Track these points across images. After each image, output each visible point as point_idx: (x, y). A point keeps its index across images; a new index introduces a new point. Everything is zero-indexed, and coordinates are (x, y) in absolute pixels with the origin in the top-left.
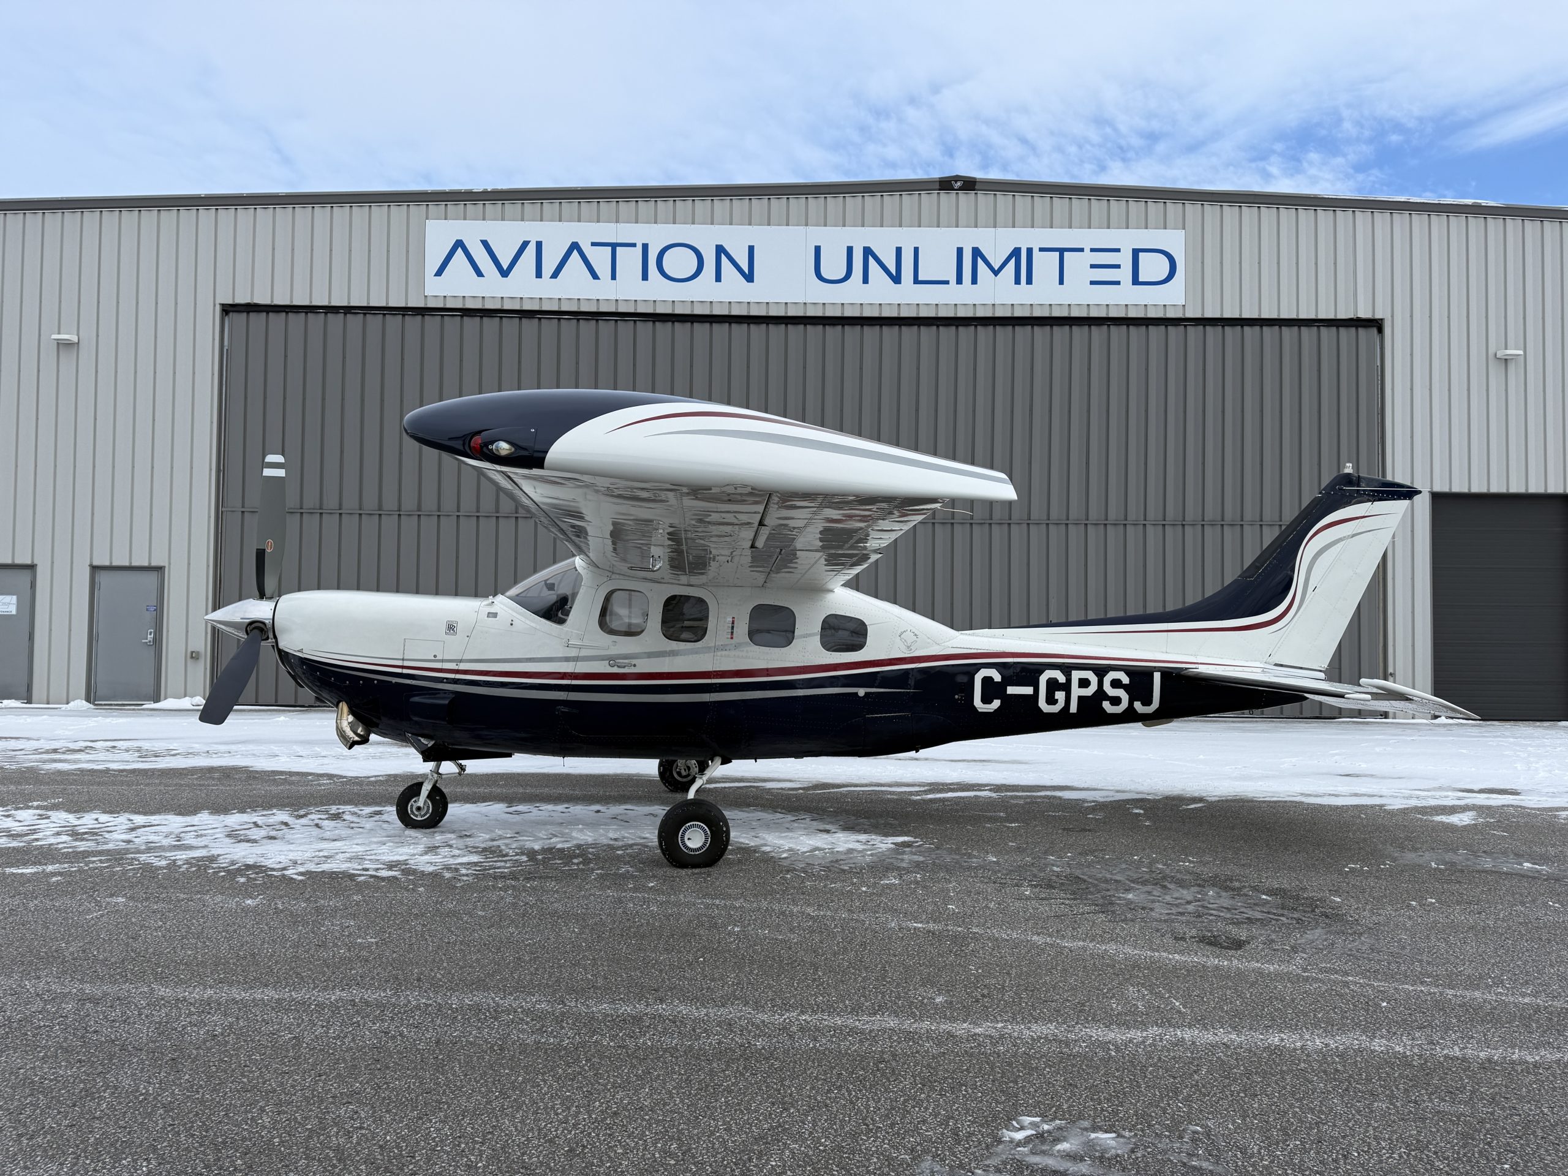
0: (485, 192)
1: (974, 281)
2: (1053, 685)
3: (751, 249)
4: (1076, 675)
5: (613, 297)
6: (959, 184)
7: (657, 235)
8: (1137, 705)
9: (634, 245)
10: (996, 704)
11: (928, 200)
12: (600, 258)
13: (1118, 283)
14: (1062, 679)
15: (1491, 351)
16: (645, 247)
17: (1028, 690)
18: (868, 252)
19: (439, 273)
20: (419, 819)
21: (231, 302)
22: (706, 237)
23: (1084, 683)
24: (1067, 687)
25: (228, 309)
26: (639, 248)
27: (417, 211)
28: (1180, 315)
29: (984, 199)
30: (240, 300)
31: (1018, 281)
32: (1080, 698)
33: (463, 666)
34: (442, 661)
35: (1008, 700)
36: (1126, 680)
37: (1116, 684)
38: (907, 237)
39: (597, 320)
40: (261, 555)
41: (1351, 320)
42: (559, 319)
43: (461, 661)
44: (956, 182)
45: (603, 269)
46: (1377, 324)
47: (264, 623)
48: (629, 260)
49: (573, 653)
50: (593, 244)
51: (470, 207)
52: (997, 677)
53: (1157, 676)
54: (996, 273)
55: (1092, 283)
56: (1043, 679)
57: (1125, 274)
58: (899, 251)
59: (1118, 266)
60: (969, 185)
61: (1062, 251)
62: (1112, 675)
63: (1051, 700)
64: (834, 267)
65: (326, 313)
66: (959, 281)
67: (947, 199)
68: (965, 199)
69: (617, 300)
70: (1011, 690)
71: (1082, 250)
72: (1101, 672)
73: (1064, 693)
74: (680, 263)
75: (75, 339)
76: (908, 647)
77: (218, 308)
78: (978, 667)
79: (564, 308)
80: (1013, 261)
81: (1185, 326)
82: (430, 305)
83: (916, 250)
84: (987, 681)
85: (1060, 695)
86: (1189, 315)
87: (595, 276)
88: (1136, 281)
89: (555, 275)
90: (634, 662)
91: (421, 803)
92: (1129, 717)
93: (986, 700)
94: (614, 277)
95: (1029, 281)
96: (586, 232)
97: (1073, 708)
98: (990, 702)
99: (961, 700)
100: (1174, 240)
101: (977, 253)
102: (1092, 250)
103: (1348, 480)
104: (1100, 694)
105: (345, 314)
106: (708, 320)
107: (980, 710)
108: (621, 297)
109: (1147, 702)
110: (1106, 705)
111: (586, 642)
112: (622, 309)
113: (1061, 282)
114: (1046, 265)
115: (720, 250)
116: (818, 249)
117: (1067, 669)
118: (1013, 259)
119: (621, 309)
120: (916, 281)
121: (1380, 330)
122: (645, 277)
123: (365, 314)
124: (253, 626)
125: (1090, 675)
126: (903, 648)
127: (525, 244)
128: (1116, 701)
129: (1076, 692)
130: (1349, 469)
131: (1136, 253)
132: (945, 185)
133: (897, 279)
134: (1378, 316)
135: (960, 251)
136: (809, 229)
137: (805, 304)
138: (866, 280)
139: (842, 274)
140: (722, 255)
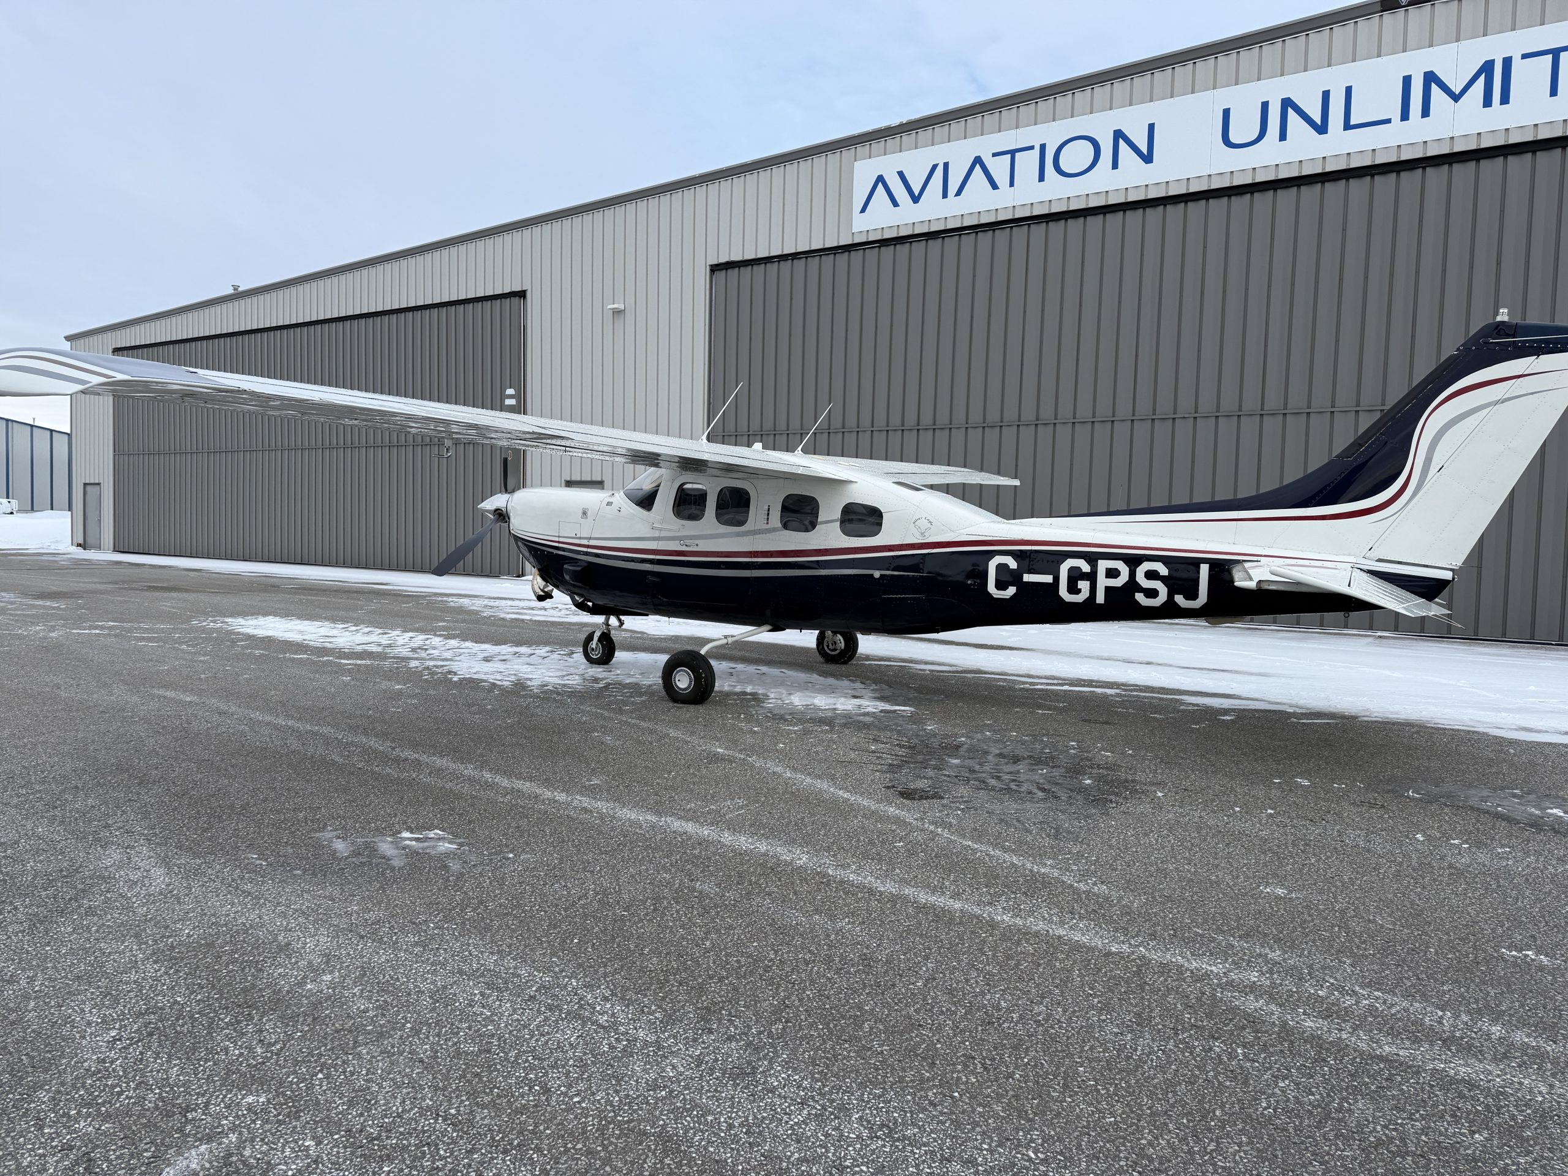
0: (901, 125)
1: (1425, 113)
2: (1075, 576)
3: (1152, 126)
4: (1103, 565)
5: (1011, 204)
7: (1051, 133)
8: (1179, 599)
9: (1032, 148)
10: (1012, 591)
11: (1368, 24)
12: (999, 168)
14: (1086, 568)
16: (1043, 147)
17: (1048, 579)
18: (1287, 103)
19: (863, 210)
20: (597, 658)
21: (716, 263)
22: (1102, 126)
23: (1112, 573)
24: (1092, 577)
25: (715, 269)
26: (1037, 151)
27: (847, 154)
30: (723, 260)
31: (1487, 104)
32: (1107, 589)
33: (593, 543)
34: (580, 538)
35: (1023, 587)
36: (1164, 571)
37: (1151, 575)
38: (1335, 79)
39: (994, 230)
42: (960, 235)
43: (590, 538)
45: (1002, 178)
47: (503, 511)
48: (1028, 163)
49: (656, 534)
50: (994, 155)
51: (890, 142)
52: (1013, 564)
53: (1204, 569)
54: (1456, 98)
56: (1064, 569)
58: (1326, 94)
61: (1557, 53)
62: (1146, 566)
63: (1073, 589)
64: (1244, 128)
65: (779, 261)
66: (1405, 116)
67: (1393, 18)
69: (1015, 207)
70: (1027, 578)
72: (1133, 561)
73: (1088, 583)
74: (1077, 157)
75: (622, 307)
76: (922, 534)
77: (708, 268)
78: (992, 554)
79: (966, 223)
82: (856, 241)
83: (1349, 90)
84: (1001, 568)
85: (1084, 585)
87: (995, 186)
89: (958, 193)
90: (697, 542)
91: (594, 646)
92: (1169, 611)
93: (1001, 585)
94: (1012, 184)
95: (1505, 99)
96: (985, 144)
97: (1100, 598)
98: (1005, 588)
99: (974, 585)
101: (1429, 78)
103: (1500, 329)
104: (1132, 585)
105: (793, 260)
106: (1103, 211)
107: (995, 596)
108: (1017, 203)
109: (1192, 595)
110: (1140, 597)
111: (664, 526)
112: (1019, 214)
113: (1554, 92)
114: (1530, 73)
115: (1119, 135)
116: (1226, 113)
117: (1092, 559)
118: (1483, 77)
120: (1347, 126)
122: (1041, 178)
123: (806, 258)
124: (497, 512)
125: (1120, 565)
126: (917, 535)
127: (935, 167)
128: (1152, 593)
129: (1103, 582)
130: (1503, 316)
133: (1322, 128)
135: (1407, 79)
136: (1217, 92)
137: (1210, 176)
138: (1283, 137)
139: (1254, 135)
140: (1120, 140)
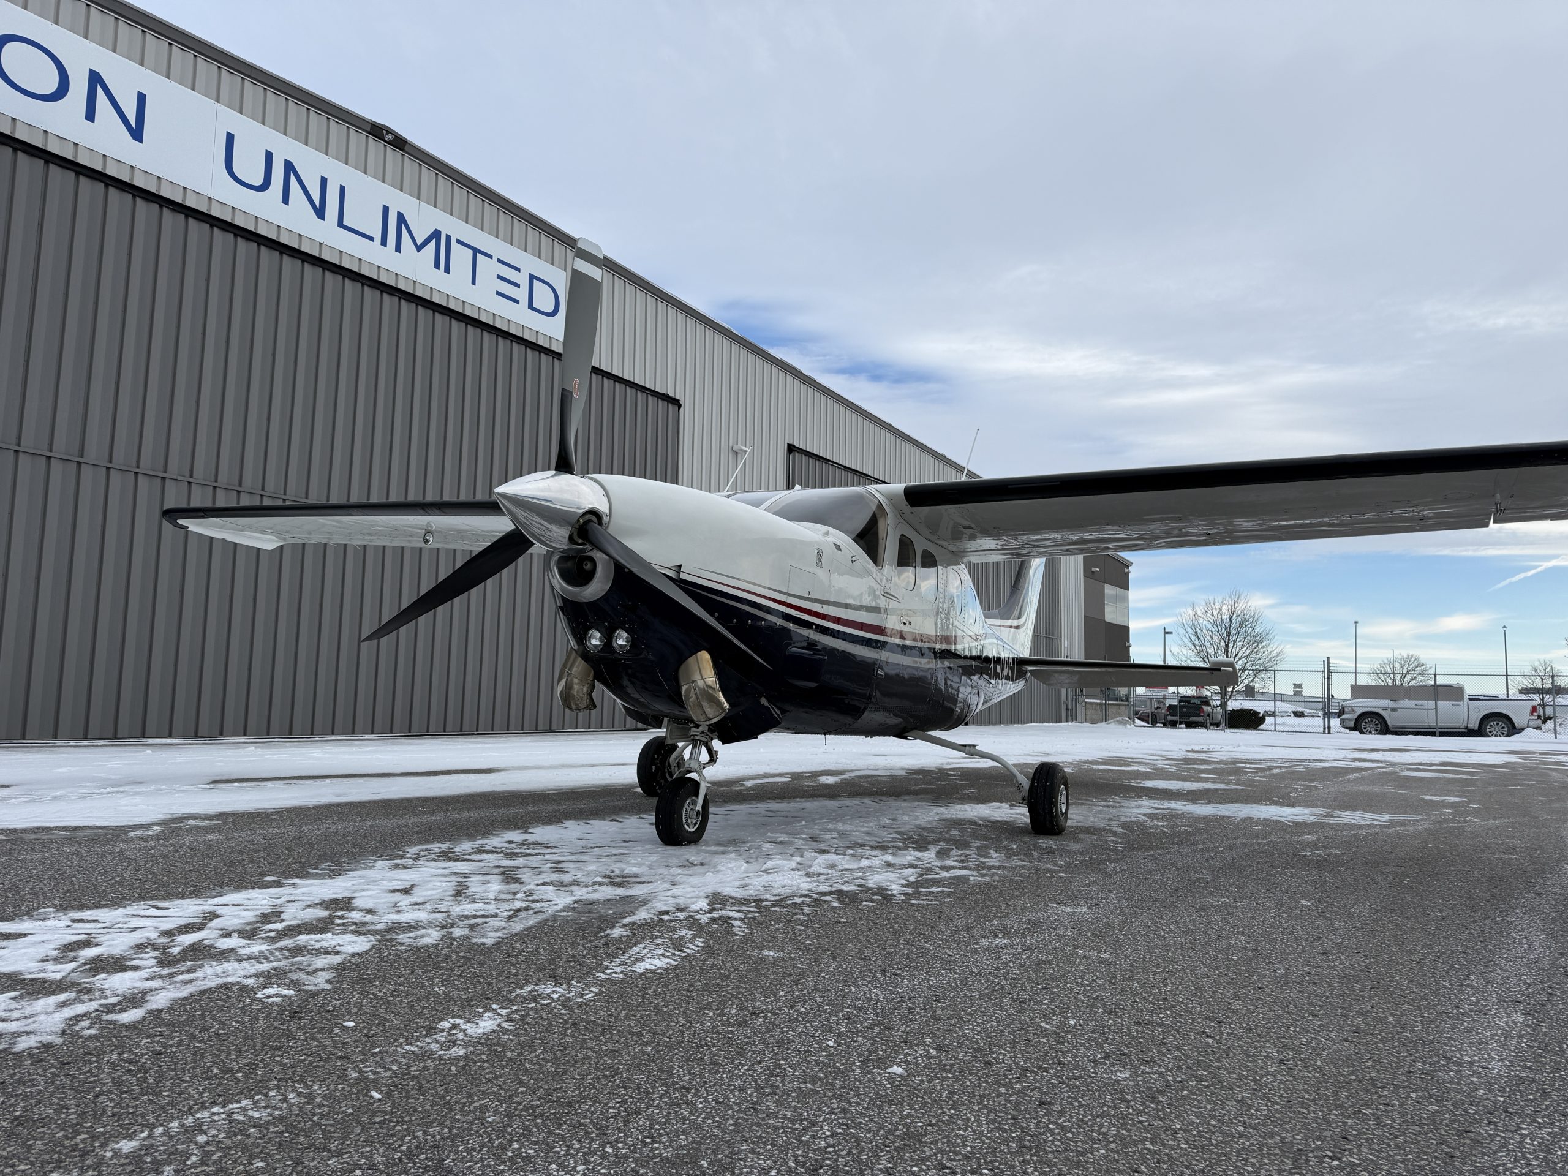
1: (398, 249)
3: (142, 98)
6: (390, 137)
11: (357, 138)
13: (517, 302)
15: (731, 445)
18: (289, 167)
20: (690, 830)
29: (410, 165)
31: (437, 266)
38: (339, 173)
41: (664, 395)
44: (388, 132)
46: (676, 403)
54: (419, 248)
55: (498, 293)
57: (522, 294)
58: (324, 181)
59: (518, 286)
60: (399, 143)
61: (476, 251)
66: (384, 243)
67: (375, 147)
68: (393, 155)
71: (491, 257)
80: (433, 242)
83: (342, 189)
88: (531, 306)
95: (447, 270)
100: (558, 278)
101: (401, 219)
102: (499, 261)
113: (474, 283)
114: (461, 257)
115: (95, 79)
116: (230, 138)
120: (341, 224)
121: (679, 407)
124: (587, 518)
131: (532, 278)
132: (377, 131)
133: (320, 213)
134: (677, 397)
135: (386, 210)
136: (222, 108)
137: (209, 198)
138: (286, 200)
139: (258, 181)
140: (99, 87)
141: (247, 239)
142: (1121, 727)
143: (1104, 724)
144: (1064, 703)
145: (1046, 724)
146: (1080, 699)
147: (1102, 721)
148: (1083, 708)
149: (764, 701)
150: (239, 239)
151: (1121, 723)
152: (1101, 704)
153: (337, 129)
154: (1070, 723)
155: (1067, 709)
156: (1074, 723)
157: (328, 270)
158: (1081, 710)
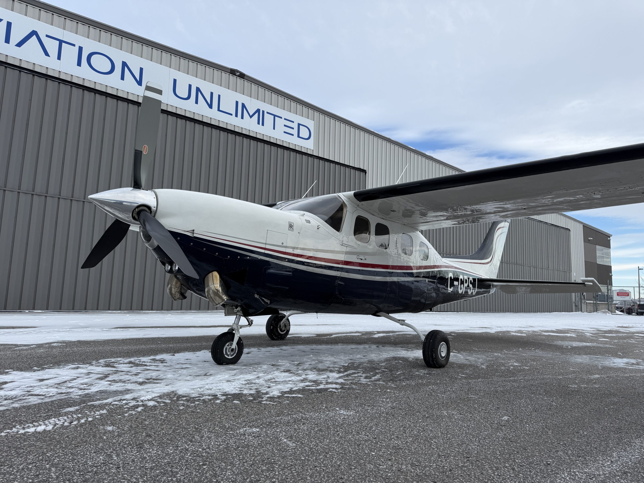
1: (242, 118)
3: (141, 70)
5: (58, 69)
6: (238, 74)
7: (88, 44)
8: (473, 291)
9: (74, 45)
11: (225, 76)
12: (52, 46)
13: (293, 135)
14: (463, 279)
16: (81, 49)
17: (457, 283)
18: (198, 90)
20: (230, 357)
22: (117, 55)
23: (466, 282)
24: (463, 283)
26: (77, 48)
28: (311, 153)
29: (247, 84)
31: (259, 123)
32: (465, 288)
33: (297, 252)
34: (286, 247)
36: (472, 281)
38: (217, 90)
39: (46, 79)
40: (138, 155)
41: (358, 168)
42: (20, 71)
43: (295, 248)
44: (237, 72)
45: (52, 52)
46: (364, 171)
47: (149, 208)
48: (70, 52)
49: (344, 249)
50: (47, 36)
53: (477, 281)
54: (251, 117)
55: (285, 132)
56: (460, 279)
57: (295, 132)
58: (212, 94)
59: (293, 128)
60: (242, 76)
61: (275, 116)
62: (470, 279)
63: (461, 288)
64: (182, 91)
66: (236, 116)
67: (233, 78)
68: (240, 81)
69: (60, 72)
71: (281, 118)
73: (463, 285)
74: (101, 64)
79: (23, 65)
80: (257, 114)
81: (314, 158)
83: (219, 96)
84: (451, 278)
86: (315, 154)
87: (47, 54)
88: (299, 136)
89: (19, 45)
90: (366, 257)
93: (450, 286)
94: (59, 58)
95: (263, 125)
96: (43, 28)
97: (464, 292)
98: (451, 288)
100: (311, 124)
101: (243, 106)
102: (285, 119)
104: (468, 286)
106: (117, 98)
107: (449, 291)
108: (62, 70)
110: (469, 291)
111: (349, 243)
113: (274, 129)
114: (268, 119)
115: (124, 64)
116: (175, 81)
119: (62, 77)
120: (219, 110)
121: (366, 173)
122: (79, 64)
124: (141, 208)
125: (467, 278)
131: (299, 125)
132: (233, 72)
133: (210, 106)
134: (365, 169)
135: (237, 102)
136: (171, 70)
137: (167, 104)
138: (197, 102)
139: (186, 96)
140: (126, 67)
141: (181, 119)
142: (604, 314)
143: (595, 313)
144: (574, 302)
145: (563, 313)
146: (583, 301)
147: (594, 312)
148: (585, 305)
149: (256, 296)
150: (178, 119)
151: (604, 312)
152: (594, 303)
153: (217, 73)
154: (577, 313)
155: (576, 306)
156: (580, 312)
157: (214, 128)
158: (584, 306)
